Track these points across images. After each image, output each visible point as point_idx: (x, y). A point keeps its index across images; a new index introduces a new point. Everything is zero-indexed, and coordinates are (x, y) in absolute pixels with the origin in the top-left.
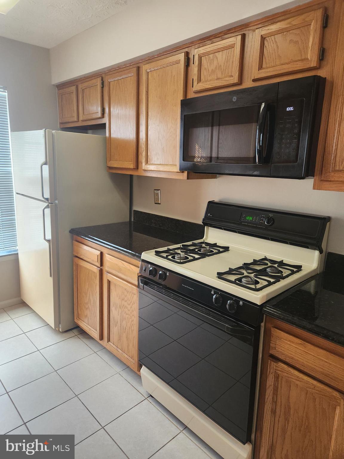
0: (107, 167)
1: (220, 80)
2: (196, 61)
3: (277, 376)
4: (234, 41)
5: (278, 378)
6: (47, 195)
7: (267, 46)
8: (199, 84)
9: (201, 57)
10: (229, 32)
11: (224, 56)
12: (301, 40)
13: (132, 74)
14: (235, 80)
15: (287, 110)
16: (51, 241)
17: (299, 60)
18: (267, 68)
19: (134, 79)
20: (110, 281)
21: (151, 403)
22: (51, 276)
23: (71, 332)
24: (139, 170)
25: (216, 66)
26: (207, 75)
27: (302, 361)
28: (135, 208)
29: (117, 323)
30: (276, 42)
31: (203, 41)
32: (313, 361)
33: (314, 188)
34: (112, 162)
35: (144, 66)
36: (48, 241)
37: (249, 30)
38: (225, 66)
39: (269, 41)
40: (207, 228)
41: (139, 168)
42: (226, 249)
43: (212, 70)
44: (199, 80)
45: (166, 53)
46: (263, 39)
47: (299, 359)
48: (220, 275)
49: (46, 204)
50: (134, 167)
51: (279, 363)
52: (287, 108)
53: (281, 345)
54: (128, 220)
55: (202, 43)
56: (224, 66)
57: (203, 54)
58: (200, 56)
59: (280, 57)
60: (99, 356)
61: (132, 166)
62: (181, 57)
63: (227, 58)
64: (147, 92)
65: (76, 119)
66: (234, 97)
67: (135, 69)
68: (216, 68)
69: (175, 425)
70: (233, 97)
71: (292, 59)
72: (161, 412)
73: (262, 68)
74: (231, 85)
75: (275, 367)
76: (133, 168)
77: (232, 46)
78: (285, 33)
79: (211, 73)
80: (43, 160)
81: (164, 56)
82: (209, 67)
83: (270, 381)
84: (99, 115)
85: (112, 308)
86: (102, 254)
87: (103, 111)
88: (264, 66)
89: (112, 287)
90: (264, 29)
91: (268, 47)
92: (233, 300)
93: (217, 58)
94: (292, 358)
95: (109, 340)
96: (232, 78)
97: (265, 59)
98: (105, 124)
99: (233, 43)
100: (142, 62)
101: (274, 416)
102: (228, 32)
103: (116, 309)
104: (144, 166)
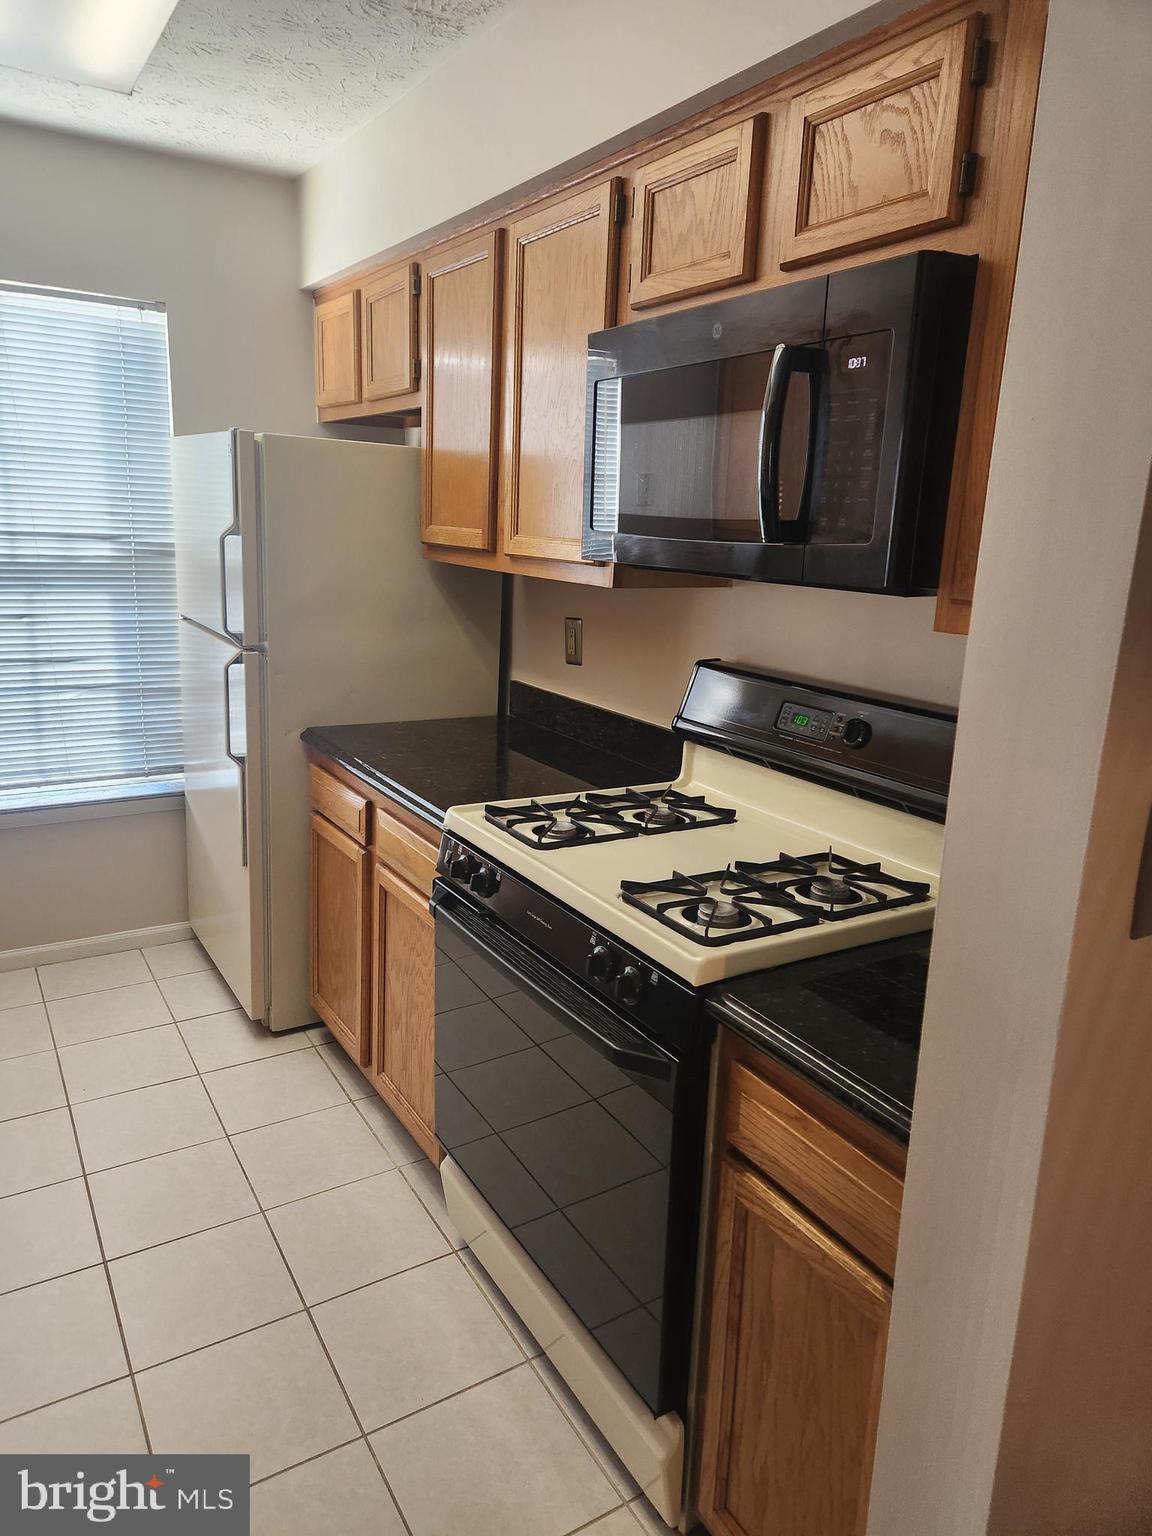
0: (423, 543)
1: (698, 267)
2: (638, 208)
3: (744, 1214)
4: (735, 140)
5: (745, 1220)
6: (237, 624)
7: (822, 154)
8: (646, 282)
9: (654, 194)
10: (726, 111)
11: (712, 188)
12: (912, 128)
13: (486, 252)
14: (734, 267)
15: (850, 366)
16: (246, 762)
17: (903, 199)
18: (819, 226)
19: (488, 268)
20: (386, 892)
21: (464, 1265)
22: (245, 864)
23: (301, 1035)
24: (498, 555)
25: (692, 222)
26: (668, 252)
27: (798, 1173)
28: (518, 676)
29: (400, 1018)
30: (845, 138)
31: (660, 142)
32: (820, 1172)
33: (937, 629)
34: (433, 528)
35: (512, 226)
36: (240, 760)
37: (778, 101)
38: (713, 221)
39: (827, 139)
40: (687, 748)
41: (498, 550)
42: (727, 816)
43: (681, 235)
44: (647, 269)
45: (569, 184)
46: (811, 129)
47: (792, 1168)
48: (632, 892)
49: (232, 651)
50: (484, 545)
51: (748, 1174)
52: (850, 361)
53: (751, 1119)
54: (493, 711)
55: (658, 150)
56: (710, 221)
57: (657, 184)
58: (650, 190)
59: (856, 187)
60: (360, 1114)
61: (478, 544)
62: (601, 196)
63: (717, 195)
64: (520, 309)
65: (352, 397)
66: (716, 326)
67: (491, 238)
68: (689, 230)
69: (514, 1339)
70: (713, 326)
71: (885, 196)
72: (485, 1296)
73: (807, 224)
74: (726, 283)
75: (735, 1187)
76: (481, 547)
77: (729, 159)
78: (870, 108)
79: (677, 246)
80: (228, 520)
81: (564, 194)
82: (673, 224)
83: (726, 1231)
84: (406, 384)
85: (391, 974)
86: (370, 807)
87: (415, 372)
88: (812, 221)
89: (391, 908)
90: (811, 97)
91: (824, 160)
92: (637, 967)
93: (694, 197)
94: (775, 1162)
95: (382, 1069)
96: (728, 262)
97: (816, 195)
98: (420, 409)
99: (733, 145)
100: (510, 214)
101: (735, 1340)
102: (724, 109)
103: (397, 974)
104: (509, 545)
